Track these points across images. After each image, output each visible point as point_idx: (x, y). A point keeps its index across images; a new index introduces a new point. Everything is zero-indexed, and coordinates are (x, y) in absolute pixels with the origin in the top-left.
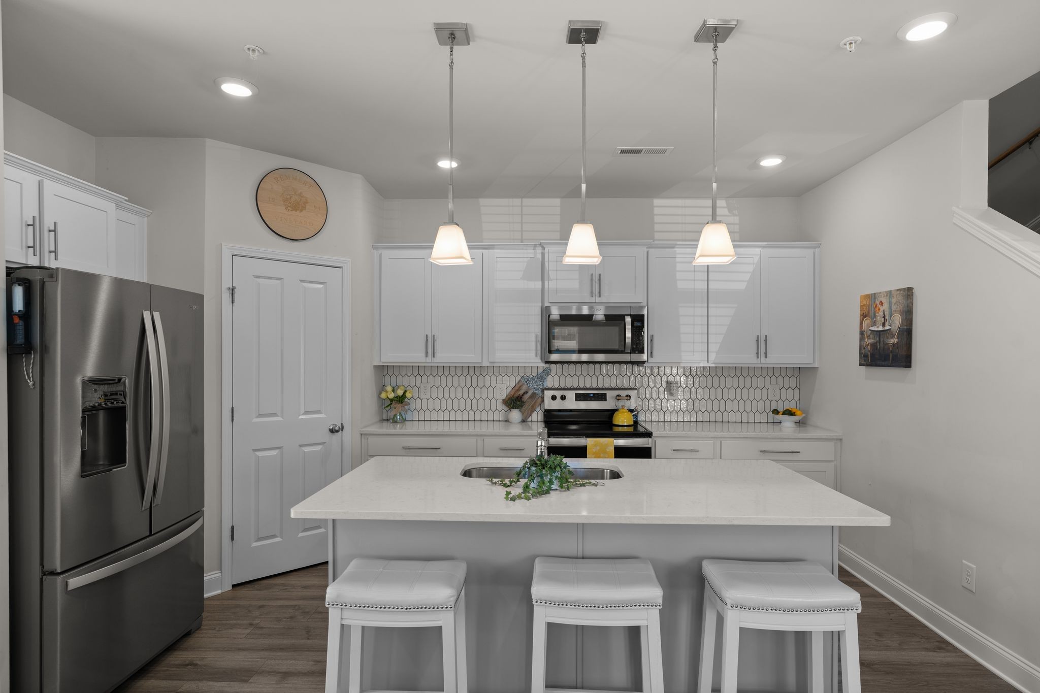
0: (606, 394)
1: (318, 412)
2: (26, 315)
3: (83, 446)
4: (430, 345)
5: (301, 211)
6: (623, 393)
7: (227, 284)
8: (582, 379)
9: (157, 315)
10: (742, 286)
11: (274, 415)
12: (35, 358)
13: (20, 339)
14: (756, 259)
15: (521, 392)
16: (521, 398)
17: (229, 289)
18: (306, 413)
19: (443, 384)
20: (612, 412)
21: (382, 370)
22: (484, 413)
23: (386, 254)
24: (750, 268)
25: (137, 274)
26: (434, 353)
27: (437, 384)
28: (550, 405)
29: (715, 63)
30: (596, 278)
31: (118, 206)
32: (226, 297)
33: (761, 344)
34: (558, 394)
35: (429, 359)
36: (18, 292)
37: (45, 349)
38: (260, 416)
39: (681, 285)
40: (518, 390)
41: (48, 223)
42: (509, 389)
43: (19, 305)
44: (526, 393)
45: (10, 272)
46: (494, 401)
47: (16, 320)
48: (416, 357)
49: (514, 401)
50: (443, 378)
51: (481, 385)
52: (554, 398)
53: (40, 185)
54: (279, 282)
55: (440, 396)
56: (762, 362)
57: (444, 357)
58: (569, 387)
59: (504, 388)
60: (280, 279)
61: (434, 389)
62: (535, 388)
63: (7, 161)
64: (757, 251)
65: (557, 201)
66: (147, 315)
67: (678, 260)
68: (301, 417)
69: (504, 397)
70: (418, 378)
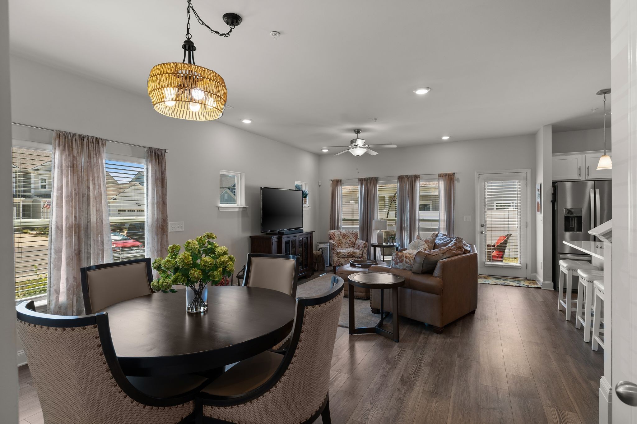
2: (554, 194)
9: (597, 190)
12: (556, 203)
13: (554, 199)
36: (553, 188)
41: (587, 167)
43: (553, 192)
66: (592, 190)
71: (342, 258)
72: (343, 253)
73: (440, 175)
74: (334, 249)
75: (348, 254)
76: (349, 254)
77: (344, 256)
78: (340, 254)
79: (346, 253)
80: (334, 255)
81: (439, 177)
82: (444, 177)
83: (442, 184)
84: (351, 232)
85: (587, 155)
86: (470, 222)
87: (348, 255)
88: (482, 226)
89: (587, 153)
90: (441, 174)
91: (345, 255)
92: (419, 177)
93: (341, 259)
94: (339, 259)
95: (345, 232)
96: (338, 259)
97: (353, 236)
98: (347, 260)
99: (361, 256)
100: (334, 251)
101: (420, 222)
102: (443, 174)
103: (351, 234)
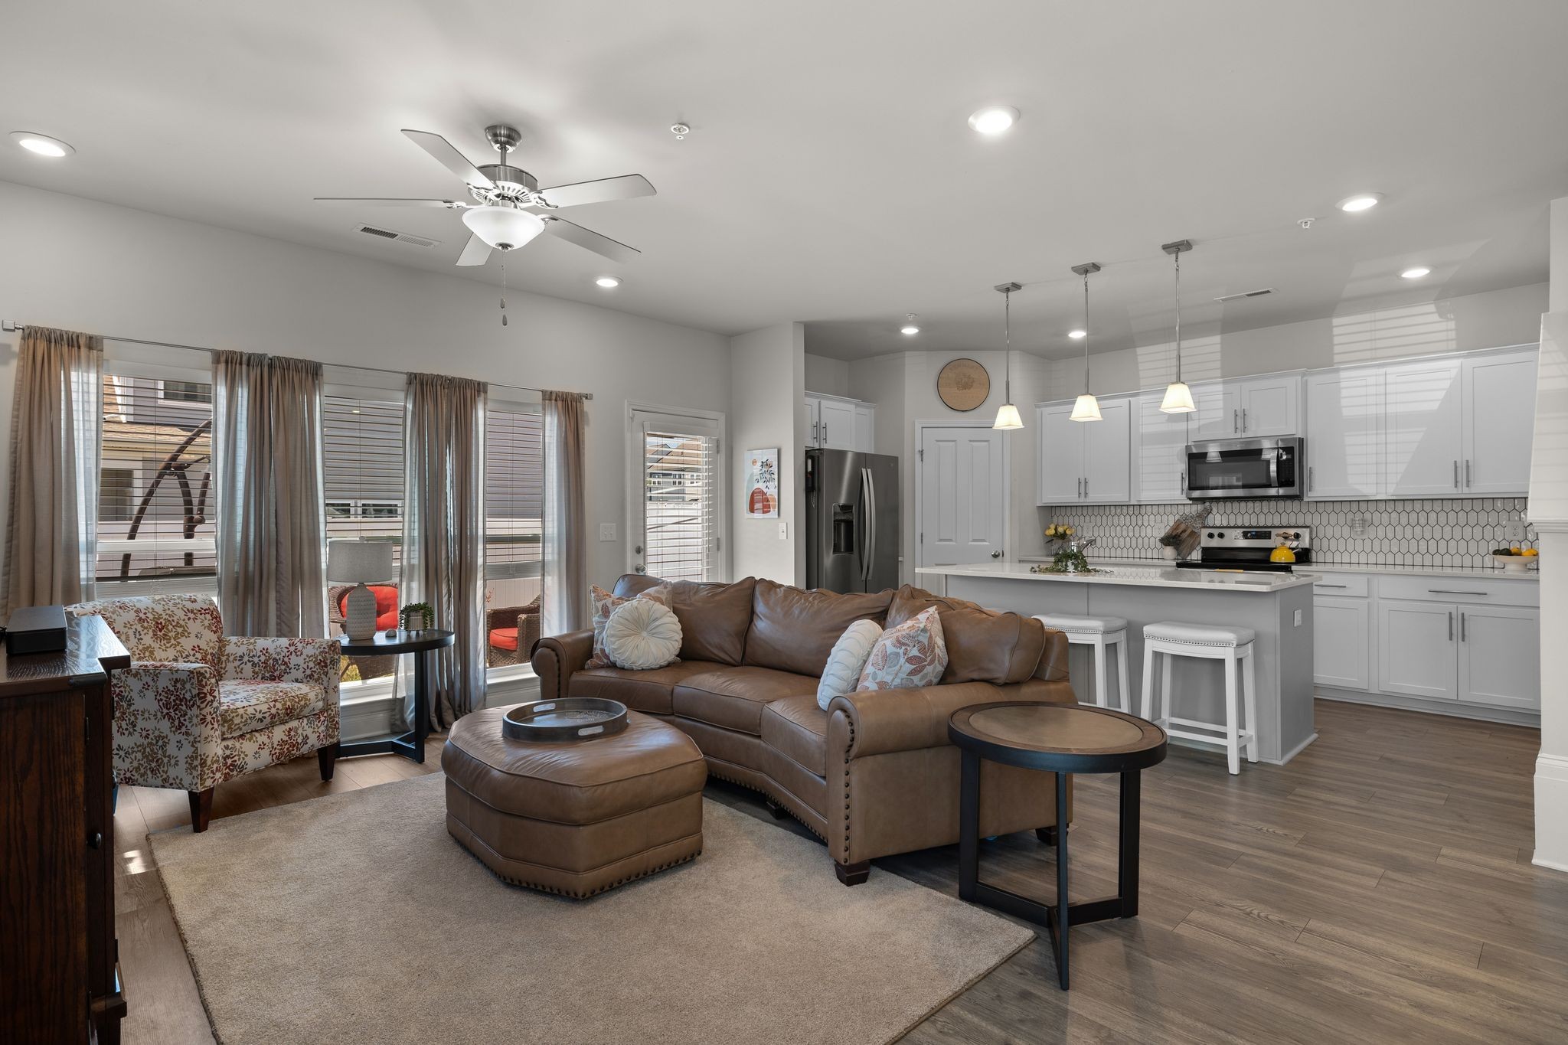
0: (1270, 532)
1: (984, 540)
2: (812, 473)
3: (834, 541)
4: (1083, 485)
5: (970, 388)
6: (1292, 532)
7: (918, 448)
8: (1246, 517)
9: (869, 471)
10: (1435, 406)
11: (951, 540)
12: (815, 493)
13: (810, 485)
14: (1454, 373)
15: (1179, 531)
16: (1179, 536)
17: (919, 451)
18: (974, 540)
19: (1104, 524)
20: (1270, 550)
21: (1049, 511)
22: (1143, 551)
23: (1047, 410)
24: (1447, 384)
25: (868, 448)
26: (1086, 494)
27: (1099, 524)
28: (1206, 542)
29: (1177, 270)
30: (1240, 414)
31: (857, 405)
32: (918, 457)
33: (1463, 472)
34: (1216, 532)
35: (1082, 499)
36: (810, 461)
37: (819, 490)
38: (941, 540)
39: (1346, 412)
40: (1176, 529)
41: (823, 425)
42: (1168, 528)
43: (810, 469)
44: (1184, 531)
45: (807, 452)
46: (1152, 539)
47: (809, 476)
48: (1071, 497)
49: (1172, 540)
50: (1104, 517)
51: (1140, 523)
52: (1211, 536)
53: (820, 403)
54: (953, 443)
55: (1102, 535)
56: (1464, 491)
57: (1095, 497)
58: (1232, 525)
59: (1162, 526)
60: (955, 441)
61: (1096, 528)
62: (1194, 526)
63: (806, 395)
64: (1456, 362)
65: (1217, 339)
66: (864, 471)
67: (1343, 385)
68: (970, 543)
69: (1162, 535)
70: (1082, 517)
71: (242, 736)
72: (250, 710)
73: (549, 397)
74: (209, 698)
75: (273, 711)
76: (279, 705)
77: (255, 725)
78: (237, 721)
79: (264, 708)
80: (207, 731)
81: (544, 399)
82: (560, 403)
83: (551, 425)
84: (190, 606)
85: (824, 403)
86: (613, 541)
87: (273, 716)
88: (639, 551)
89: (825, 398)
90: (551, 393)
91: (259, 716)
92: (485, 392)
93: (238, 745)
94: (230, 743)
95: (159, 609)
96: (227, 747)
97: (207, 623)
98: (267, 741)
99: (320, 704)
100: (209, 709)
101: (488, 546)
102: (557, 394)
103: (192, 616)
